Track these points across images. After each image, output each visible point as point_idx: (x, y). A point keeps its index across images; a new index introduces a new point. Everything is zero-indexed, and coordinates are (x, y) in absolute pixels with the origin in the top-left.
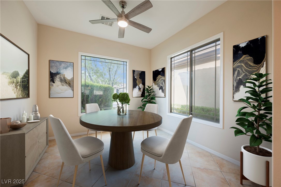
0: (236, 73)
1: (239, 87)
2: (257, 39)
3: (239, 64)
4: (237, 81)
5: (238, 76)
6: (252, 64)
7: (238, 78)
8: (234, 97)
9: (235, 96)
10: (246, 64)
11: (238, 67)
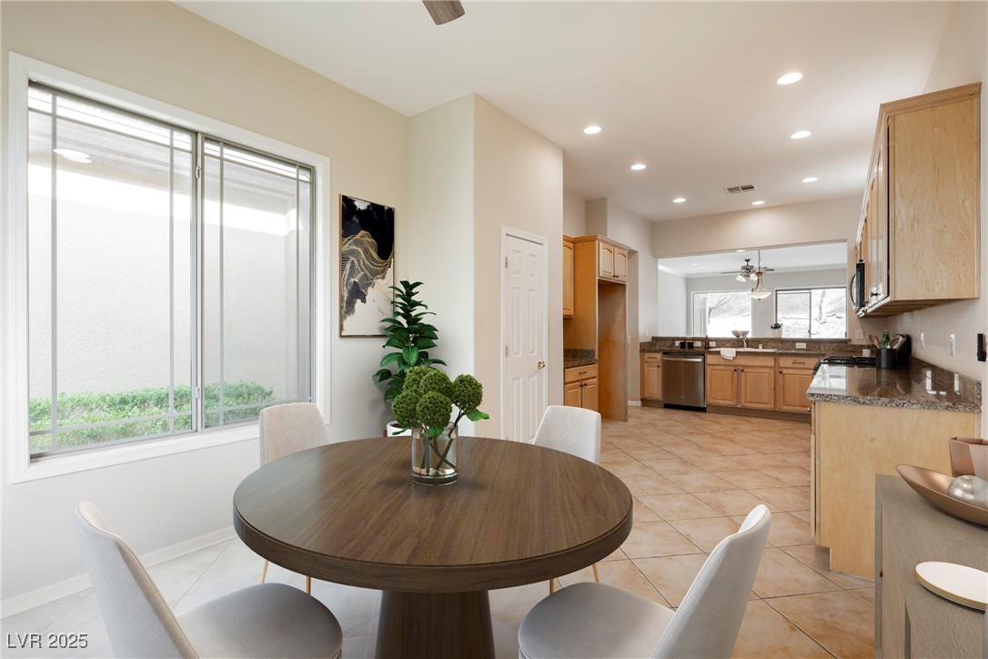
0: (348, 266)
1: (354, 303)
2: (382, 207)
3: (354, 247)
4: (349, 287)
5: (352, 274)
6: (375, 256)
7: (352, 280)
8: (344, 327)
9: (346, 324)
10: (366, 251)
11: (352, 252)
